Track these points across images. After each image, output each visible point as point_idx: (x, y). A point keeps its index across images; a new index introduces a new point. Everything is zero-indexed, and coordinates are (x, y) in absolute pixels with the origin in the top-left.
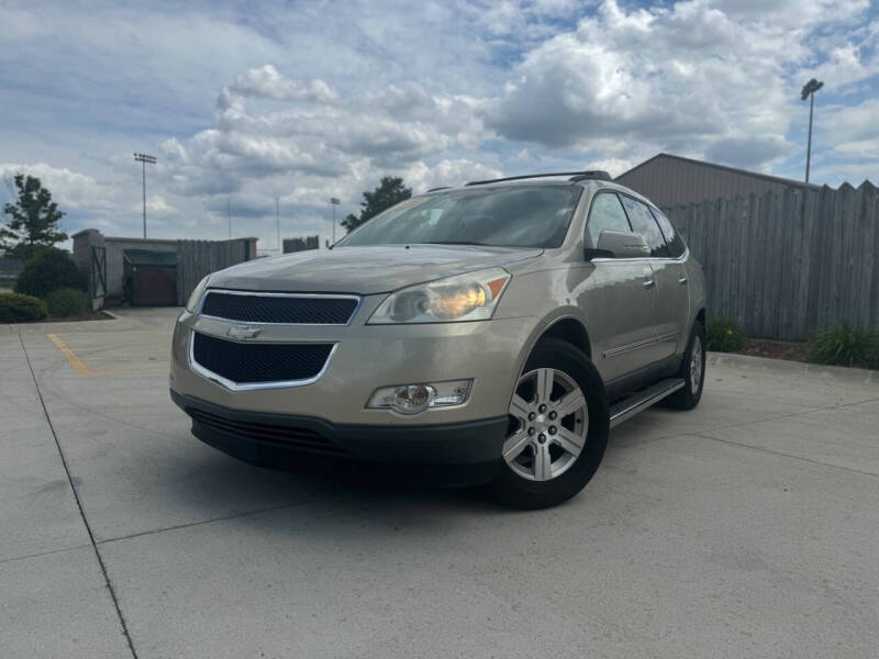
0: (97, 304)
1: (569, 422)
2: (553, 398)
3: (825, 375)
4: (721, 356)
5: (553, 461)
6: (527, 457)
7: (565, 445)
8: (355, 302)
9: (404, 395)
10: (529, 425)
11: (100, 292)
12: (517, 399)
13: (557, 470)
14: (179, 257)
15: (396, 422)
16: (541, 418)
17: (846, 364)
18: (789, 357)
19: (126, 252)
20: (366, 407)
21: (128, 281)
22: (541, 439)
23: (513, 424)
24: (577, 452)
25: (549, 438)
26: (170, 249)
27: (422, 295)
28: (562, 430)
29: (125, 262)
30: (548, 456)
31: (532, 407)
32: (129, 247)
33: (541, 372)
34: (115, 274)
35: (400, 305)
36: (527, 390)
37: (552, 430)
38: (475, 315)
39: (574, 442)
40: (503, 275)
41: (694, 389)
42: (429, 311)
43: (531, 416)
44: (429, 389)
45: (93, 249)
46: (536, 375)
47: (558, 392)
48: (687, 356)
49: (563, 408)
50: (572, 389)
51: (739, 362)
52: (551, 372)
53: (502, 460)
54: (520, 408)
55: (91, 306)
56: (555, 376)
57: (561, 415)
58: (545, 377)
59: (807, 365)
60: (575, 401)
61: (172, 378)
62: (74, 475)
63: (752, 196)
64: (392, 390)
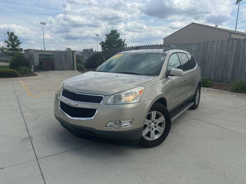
0: (32, 70)
1: (160, 125)
2: (156, 118)
3: (235, 95)
4: (206, 89)
5: (155, 135)
6: (149, 135)
7: (159, 131)
8: (102, 97)
9: (116, 123)
10: (149, 126)
11: (33, 67)
12: (147, 120)
13: (156, 137)
14: (54, 56)
15: (114, 131)
16: (152, 124)
17: (241, 92)
18: (225, 90)
19: (40, 55)
20: (106, 126)
21: (41, 63)
22: (152, 129)
23: (145, 126)
24: (162, 132)
25: (155, 129)
26: (52, 53)
27: (120, 96)
28: (158, 127)
29: (39, 57)
30: (154, 134)
31: (150, 121)
32: (40, 53)
33: (153, 112)
34: (37, 61)
35: (114, 98)
36: (149, 117)
37: (155, 127)
38: (135, 101)
39: (161, 130)
40: (143, 88)
41: (197, 103)
42: (122, 100)
43: (150, 124)
44: (122, 121)
45: (30, 55)
46: (151, 113)
47: (157, 117)
48: (195, 95)
49: (158, 121)
50: (161, 116)
51: (210, 91)
52: (155, 112)
53: (142, 136)
54: (147, 122)
55: (31, 71)
56: (157, 113)
57: (158, 123)
58: (154, 113)
59: (230, 92)
60: (162, 119)
61: (54, 111)
62: (30, 135)
63: (218, 41)
64: (112, 122)
